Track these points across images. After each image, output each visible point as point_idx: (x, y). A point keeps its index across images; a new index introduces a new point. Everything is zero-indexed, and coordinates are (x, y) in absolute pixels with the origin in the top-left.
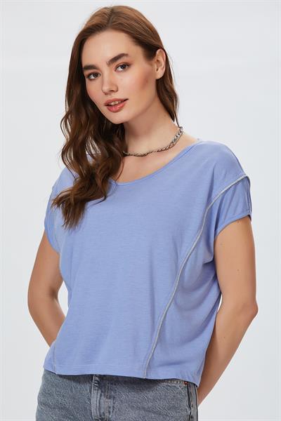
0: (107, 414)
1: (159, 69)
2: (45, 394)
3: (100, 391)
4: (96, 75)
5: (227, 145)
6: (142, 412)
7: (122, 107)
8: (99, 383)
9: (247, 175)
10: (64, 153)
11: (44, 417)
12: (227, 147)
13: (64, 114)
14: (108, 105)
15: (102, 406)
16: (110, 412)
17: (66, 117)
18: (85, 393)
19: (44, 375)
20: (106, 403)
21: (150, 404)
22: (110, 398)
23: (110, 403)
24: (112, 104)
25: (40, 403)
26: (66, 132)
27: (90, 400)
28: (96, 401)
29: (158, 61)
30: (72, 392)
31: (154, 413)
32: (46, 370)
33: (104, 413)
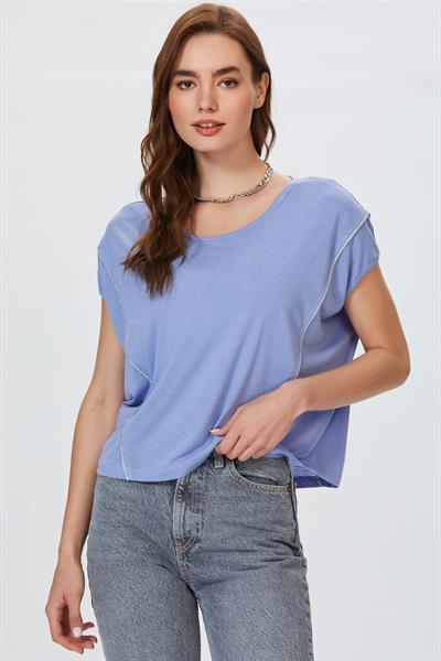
0: (194, 533)
3: (184, 504)
4: (188, 84)
7: (217, 132)
8: (182, 493)
14: (197, 125)
15: (188, 522)
16: (198, 530)
18: (163, 506)
20: (193, 518)
21: (251, 519)
22: (198, 512)
23: (198, 517)
24: (204, 125)
27: (170, 515)
28: (180, 516)
30: (144, 505)
33: (189, 532)
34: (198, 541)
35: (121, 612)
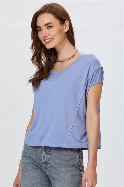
0: (47, 161)
1: (66, 28)
2: (24, 152)
3: (45, 152)
5: (93, 54)
6: (61, 160)
8: (44, 149)
9: (102, 66)
10: (32, 59)
11: (25, 161)
12: (94, 55)
13: (32, 44)
15: (46, 157)
16: (48, 160)
17: (33, 45)
18: (39, 152)
19: (24, 145)
21: (64, 157)
22: (49, 155)
23: (49, 156)
25: (23, 156)
26: (33, 51)
27: (41, 155)
28: (44, 155)
29: (66, 25)
30: (35, 152)
31: (66, 161)
32: (25, 144)
33: (46, 160)
34: (49, 163)
35: (26, 182)
